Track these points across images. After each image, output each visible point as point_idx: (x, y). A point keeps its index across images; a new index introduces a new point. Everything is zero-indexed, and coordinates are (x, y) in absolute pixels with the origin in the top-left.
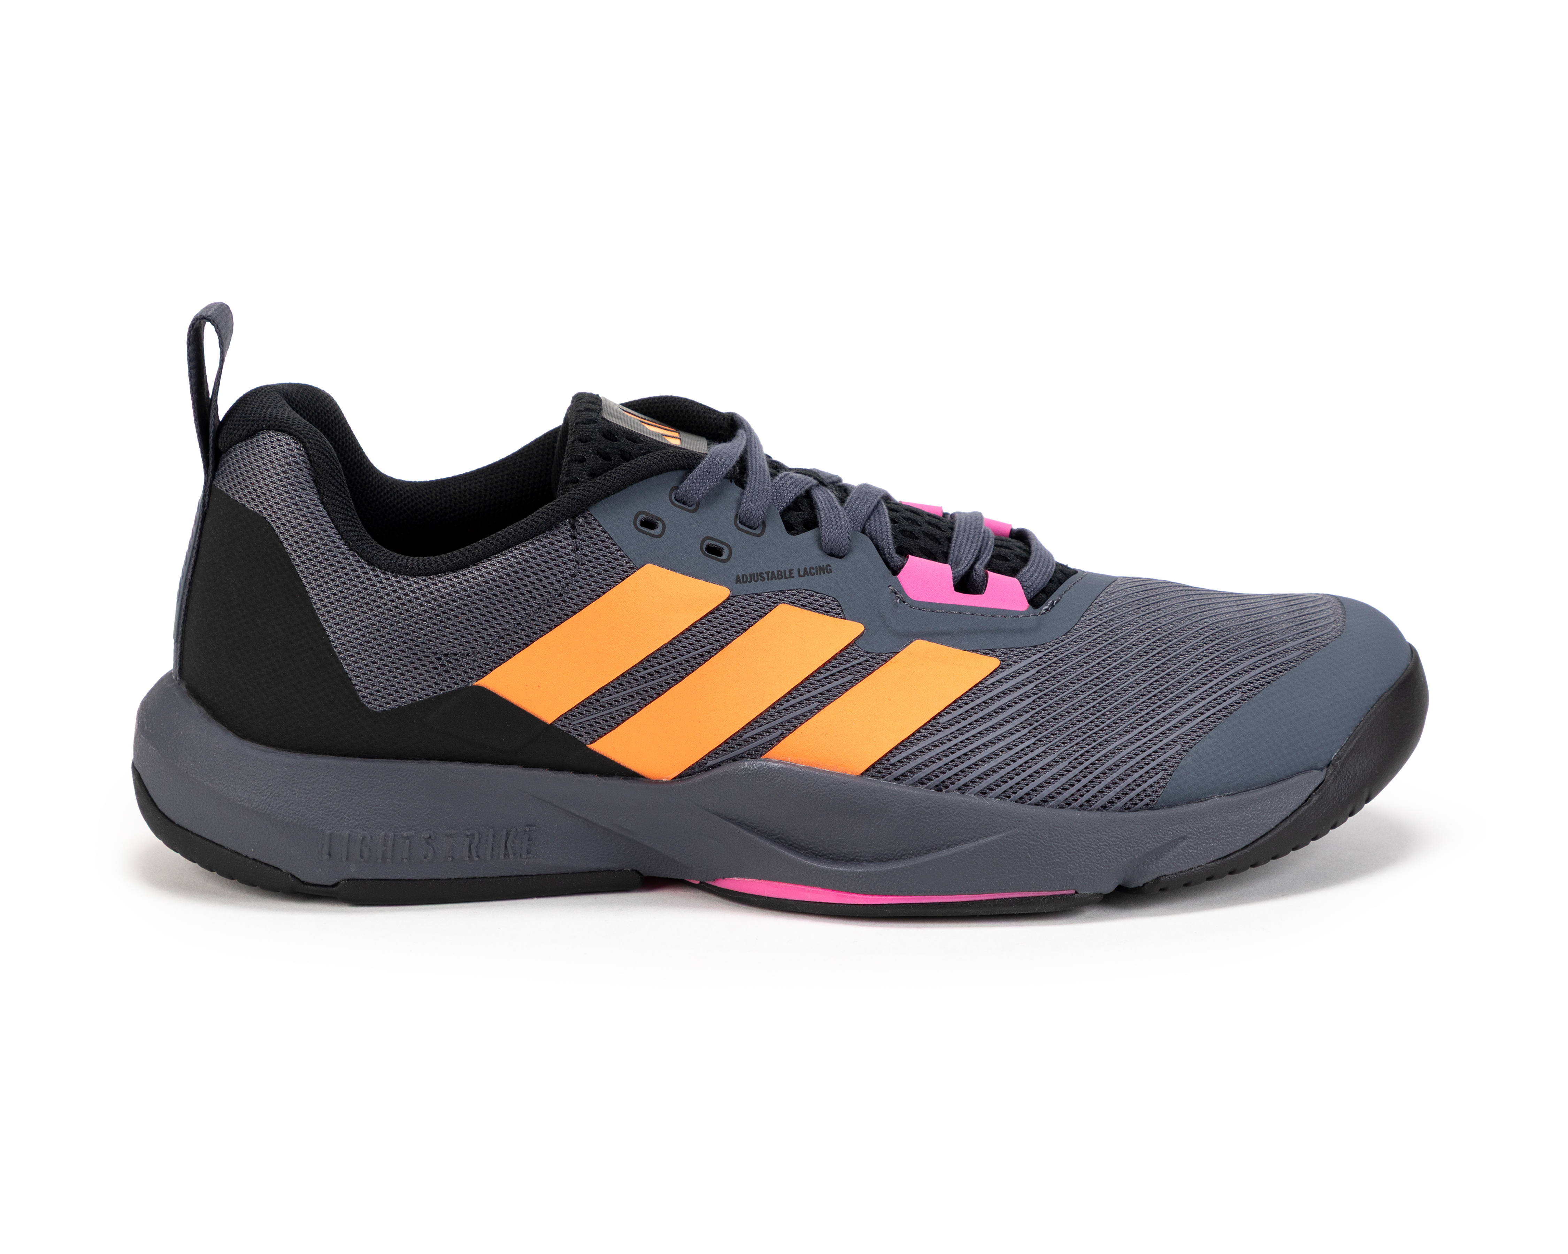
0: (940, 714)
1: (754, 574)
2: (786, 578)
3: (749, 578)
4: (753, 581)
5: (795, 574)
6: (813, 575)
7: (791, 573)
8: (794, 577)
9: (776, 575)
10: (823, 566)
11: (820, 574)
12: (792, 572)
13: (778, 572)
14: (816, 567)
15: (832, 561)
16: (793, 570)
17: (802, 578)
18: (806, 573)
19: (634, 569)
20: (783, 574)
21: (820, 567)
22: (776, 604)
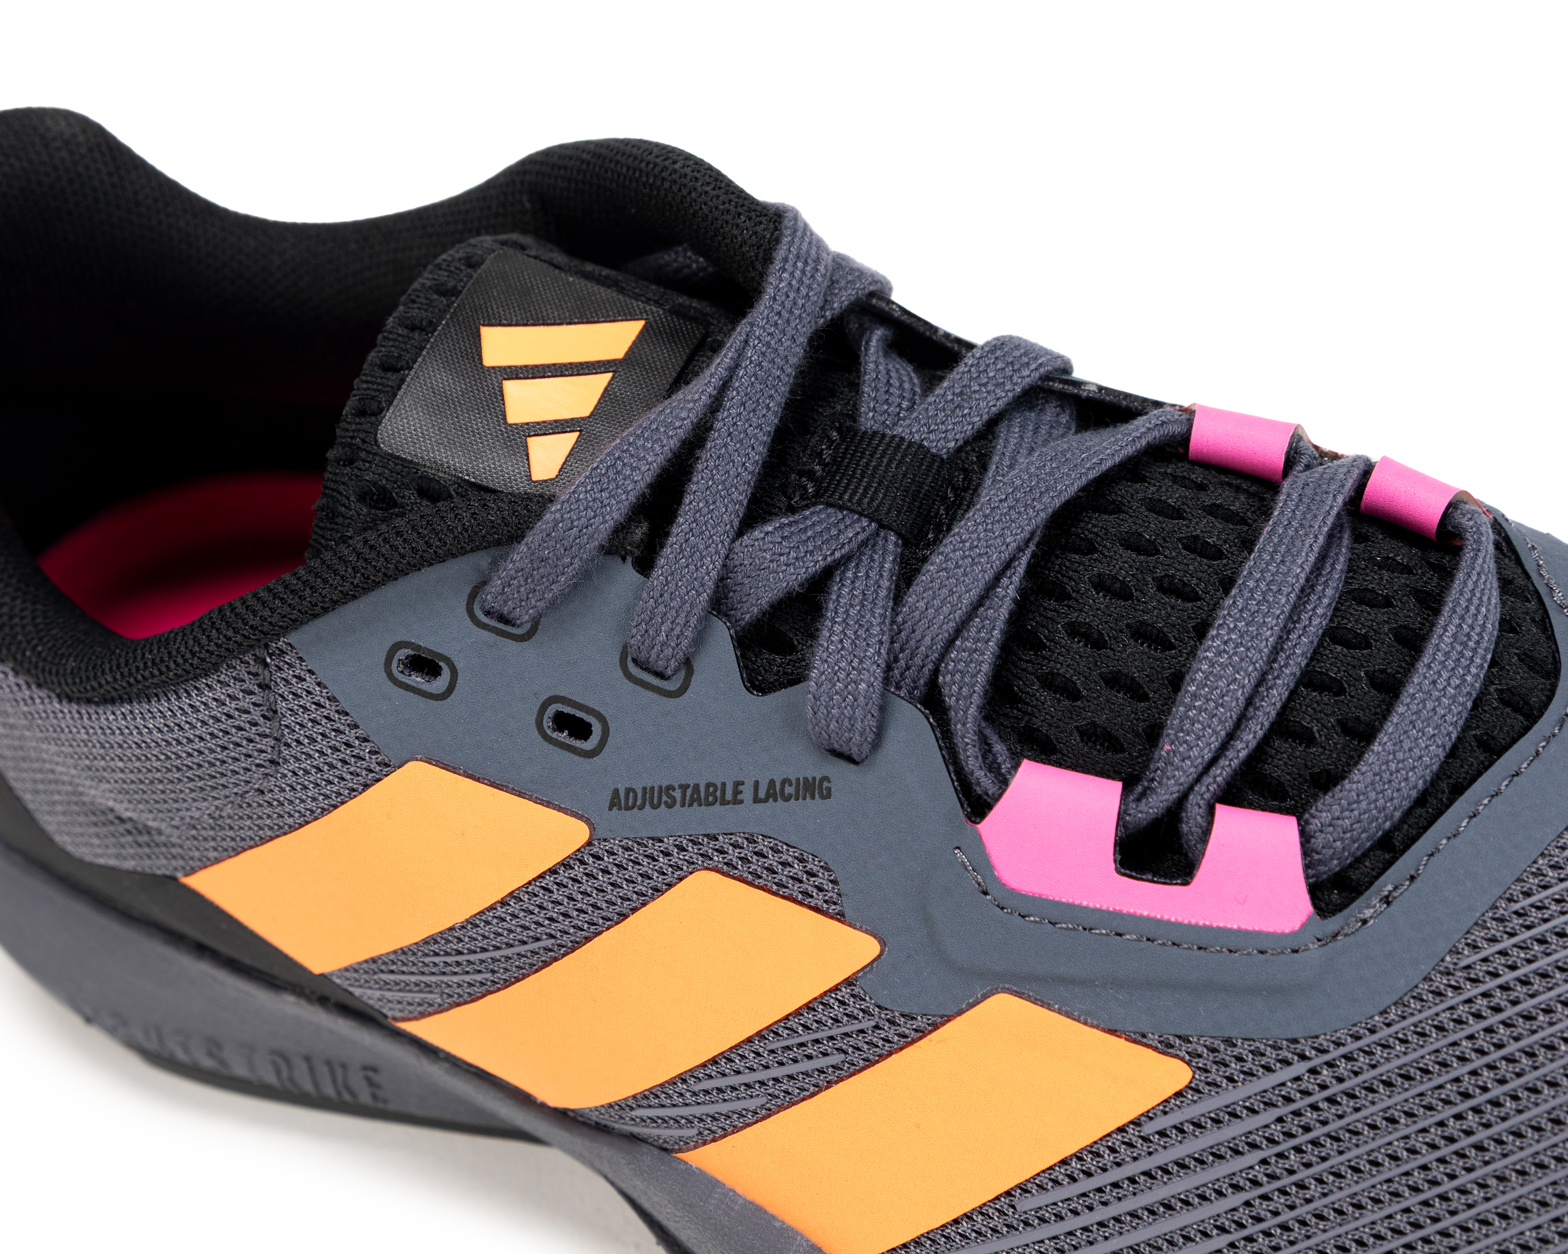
0: (1023, 1188)
1: (652, 788)
2: (724, 802)
3: (640, 796)
4: (647, 806)
5: (747, 793)
6: (787, 799)
7: (736, 792)
8: (741, 802)
9: (702, 795)
10: (814, 779)
11: (804, 799)
12: (741, 788)
13: (708, 785)
14: (798, 779)
15: (837, 770)
16: (743, 783)
17: (760, 807)
18: (771, 795)
19: (388, 767)
20: (718, 794)
21: (806, 779)
22: (693, 867)
